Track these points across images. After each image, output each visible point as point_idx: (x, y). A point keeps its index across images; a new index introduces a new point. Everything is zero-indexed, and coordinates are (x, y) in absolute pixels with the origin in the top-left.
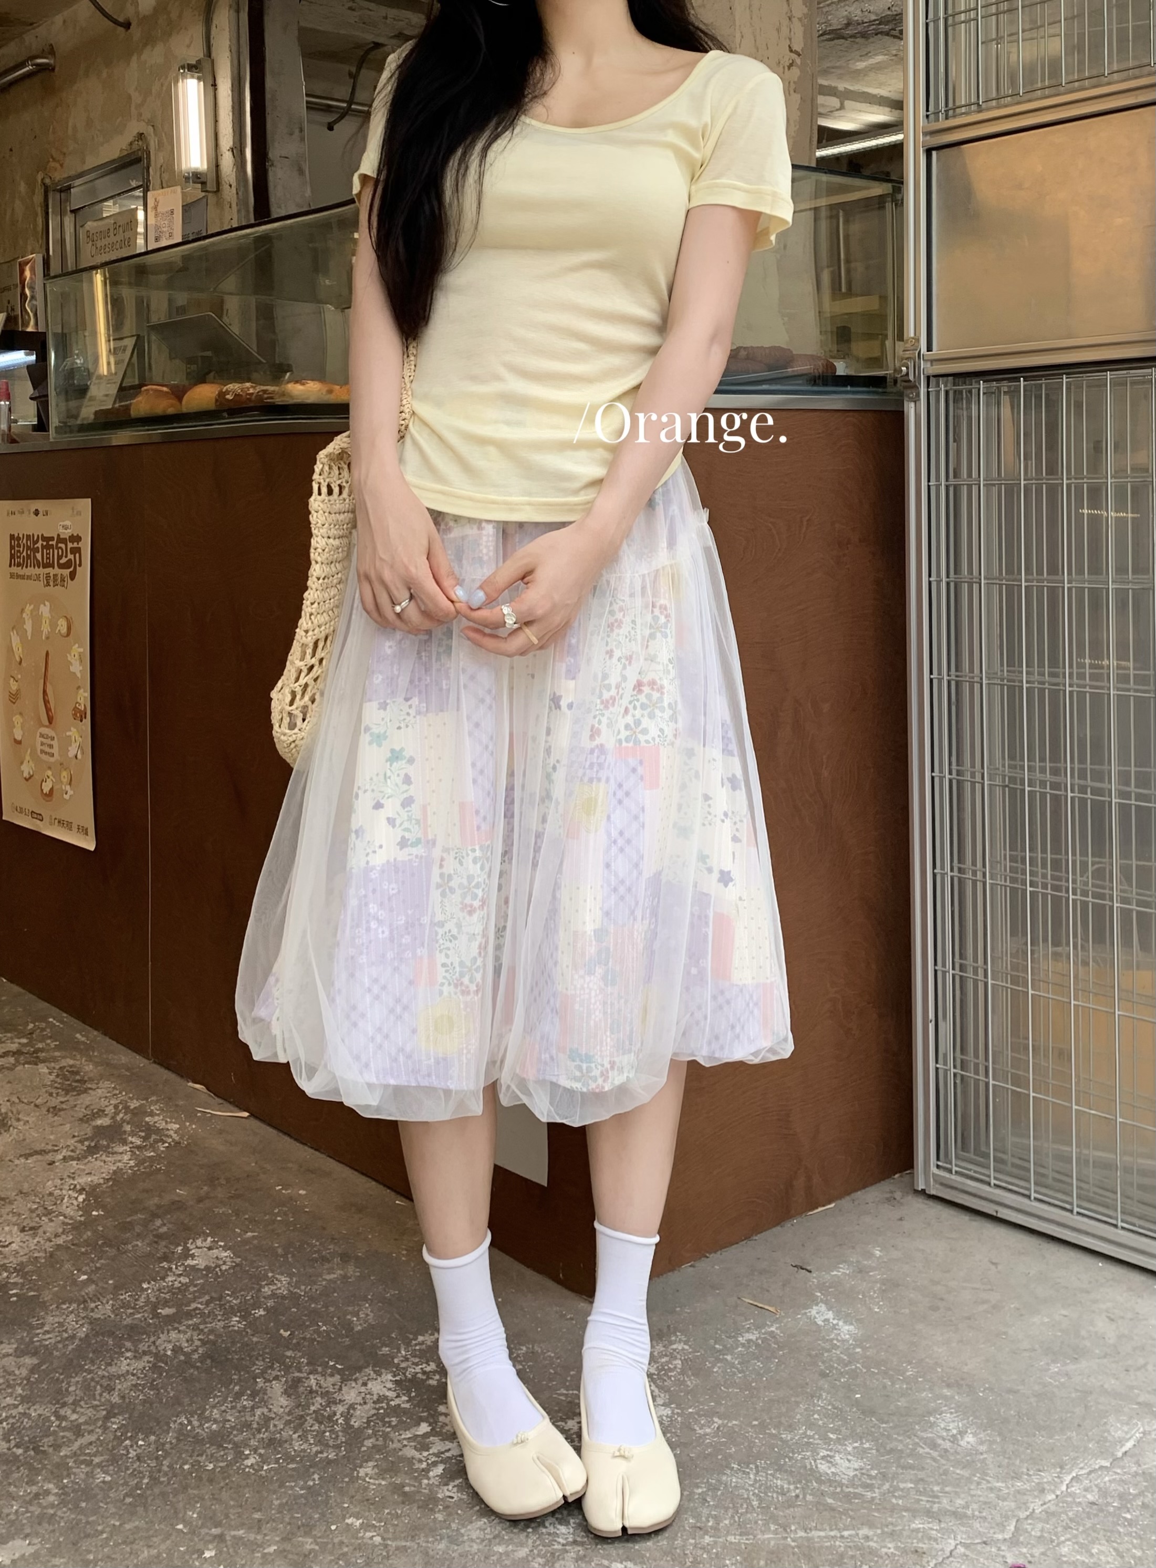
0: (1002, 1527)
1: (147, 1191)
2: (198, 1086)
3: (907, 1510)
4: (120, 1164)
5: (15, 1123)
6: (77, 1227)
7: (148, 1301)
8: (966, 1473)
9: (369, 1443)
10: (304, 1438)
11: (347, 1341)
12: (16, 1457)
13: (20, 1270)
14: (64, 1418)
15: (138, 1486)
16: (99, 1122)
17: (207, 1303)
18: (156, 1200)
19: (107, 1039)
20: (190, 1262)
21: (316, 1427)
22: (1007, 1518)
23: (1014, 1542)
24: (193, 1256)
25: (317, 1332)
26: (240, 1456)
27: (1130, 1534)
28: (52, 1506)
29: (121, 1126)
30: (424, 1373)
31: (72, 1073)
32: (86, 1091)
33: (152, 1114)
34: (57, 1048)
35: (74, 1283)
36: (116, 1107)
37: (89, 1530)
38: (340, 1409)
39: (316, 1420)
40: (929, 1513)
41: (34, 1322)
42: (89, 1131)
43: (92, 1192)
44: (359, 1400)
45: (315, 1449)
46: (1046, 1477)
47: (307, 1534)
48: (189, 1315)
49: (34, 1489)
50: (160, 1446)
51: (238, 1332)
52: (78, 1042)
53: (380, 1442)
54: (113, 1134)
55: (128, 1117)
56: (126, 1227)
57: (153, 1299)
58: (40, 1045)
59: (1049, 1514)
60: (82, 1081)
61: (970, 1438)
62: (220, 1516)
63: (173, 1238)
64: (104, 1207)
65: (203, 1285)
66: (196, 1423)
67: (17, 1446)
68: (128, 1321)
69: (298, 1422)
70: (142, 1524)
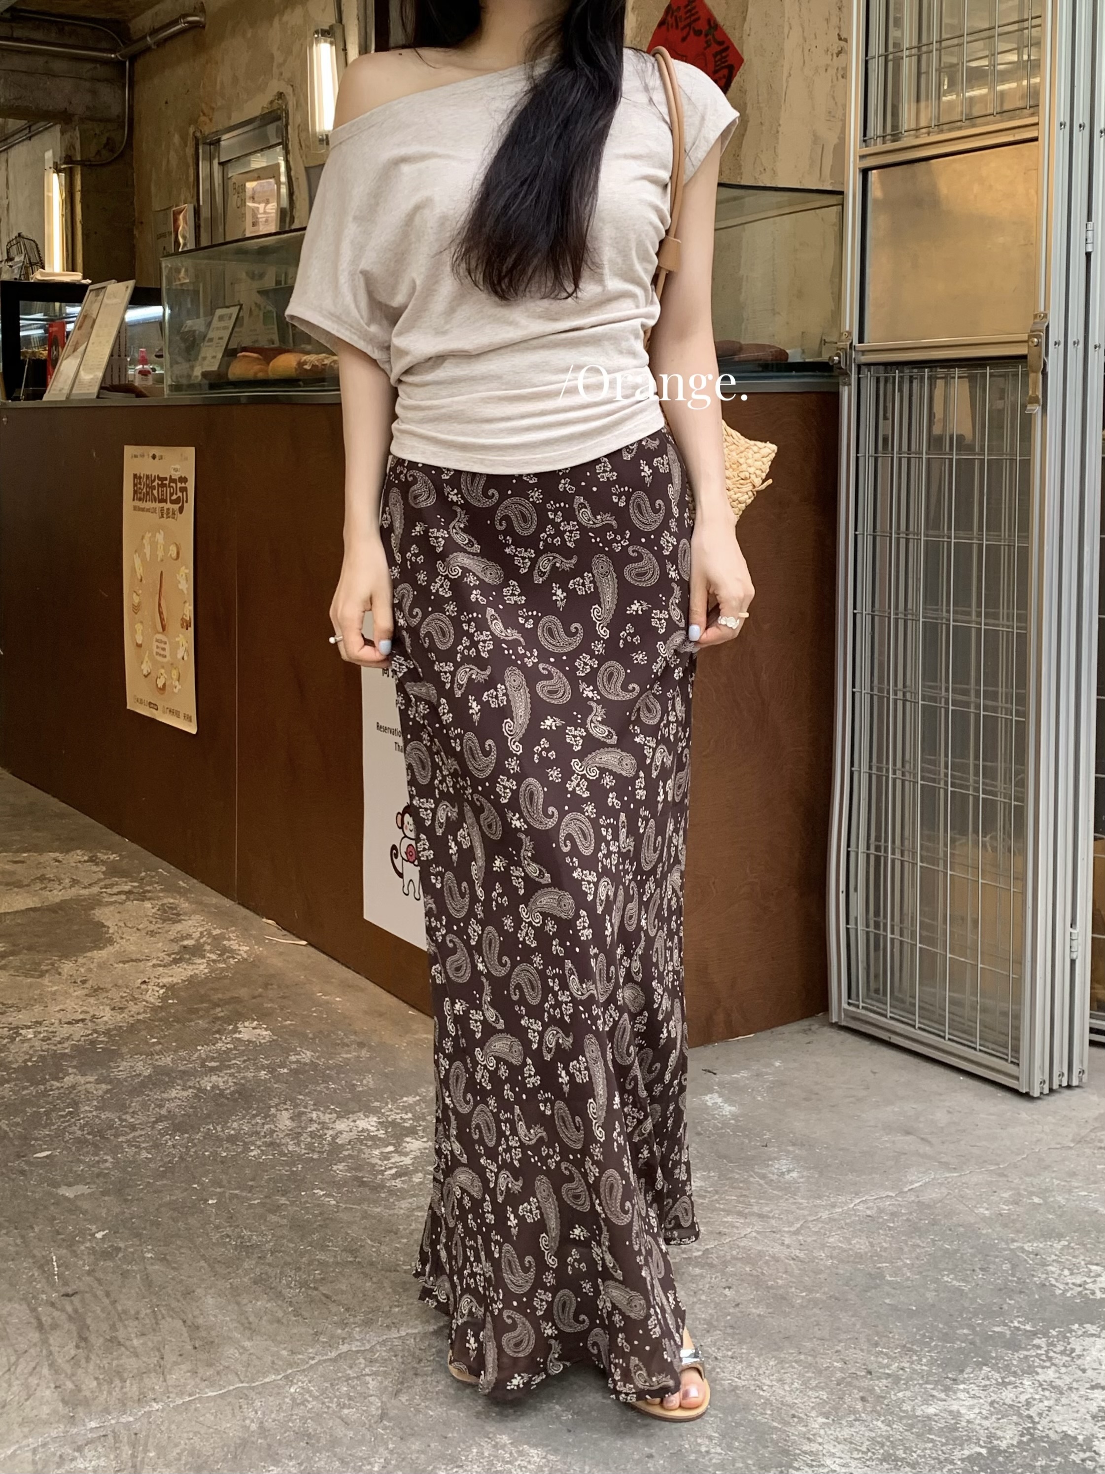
0: (791, 1224)
1: (212, 989)
2: (270, 922)
3: (723, 1210)
4: (197, 972)
5: (119, 940)
6: (155, 1009)
7: (199, 1057)
8: (780, 1194)
9: (346, 1153)
10: (298, 1144)
11: (349, 1096)
12: (87, 1141)
13: (107, 1033)
14: (125, 1120)
15: (169, 1162)
16: (186, 943)
17: (244, 1061)
18: (220, 996)
19: (204, 886)
20: (237, 1036)
21: (309, 1140)
22: (798, 1219)
23: (797, 1233)
24: (240, 1032)
25: (328, 1088)
26: (246, 1149)
27: (886, 1235)
28: (107, 1168)
29: (203, 945)
30: (402, 1118)
31: (171, 908)
32: (180, 921)
33: (229, 939)
34: (162, 890)
35: (147, 1043)
36: (201, 933)
37: (131, 1183)
38: (330, 1132)
39: (310, 1136)
40: (740, 1214)
41: (112, 1064)
42: (176, 948)
43: (171, 988)
44: (347, 1129)
45: (303, 1151)
46: (842, 1199)
47: (283, 1195)
48: (229, 1067)
49: (97, 1158)
50: (190, 1140)
51: (265, 1080)
52: (180, 887)
53: (356, 1153)
54: (197, 951)
55: (209, 941)
56: (192, 1011)
57: (203, 1056)
58: (148, 888)
59: (831, 1220)
60: (178, 915)
61: (795, 1174)
62: (225, 1182)
63: (228, 1020)
64: (177, 998)
65: (244, 1051)
66: (219, 1129)
67: (88, 1134)
68: (182, 1068)
69: (296, 1136)
70: (169, 1182)
